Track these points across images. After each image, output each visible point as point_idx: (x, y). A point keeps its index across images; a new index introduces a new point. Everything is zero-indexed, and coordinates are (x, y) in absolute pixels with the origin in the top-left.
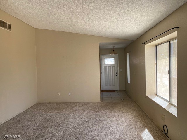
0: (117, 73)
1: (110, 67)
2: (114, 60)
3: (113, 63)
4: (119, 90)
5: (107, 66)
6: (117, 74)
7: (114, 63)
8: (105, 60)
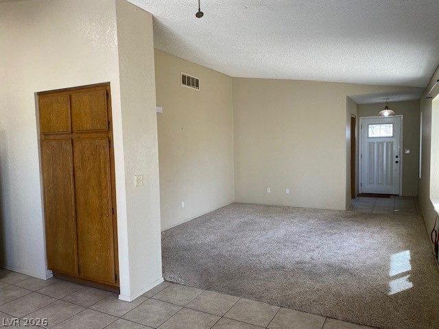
0: (397, 157)
1: (383, 143)
2: (392, 128)
3: (388, 135)
4: (401, 195)
5: (375, 141)
6: (398, 159)
7: (392, 135)
8: (370, 129)
